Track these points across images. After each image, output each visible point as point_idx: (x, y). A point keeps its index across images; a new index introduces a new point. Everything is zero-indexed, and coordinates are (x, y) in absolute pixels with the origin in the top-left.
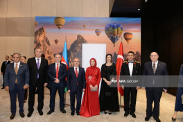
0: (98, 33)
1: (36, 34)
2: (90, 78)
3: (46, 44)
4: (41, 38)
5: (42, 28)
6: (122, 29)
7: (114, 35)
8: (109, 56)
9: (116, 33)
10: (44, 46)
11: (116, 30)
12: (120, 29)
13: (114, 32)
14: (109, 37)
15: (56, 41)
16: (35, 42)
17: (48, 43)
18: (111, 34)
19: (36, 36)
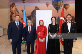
0: (47, 5)
1: (10, 6)
2: (39, 33)
3: (17, 12)
4: (13, 9)
5: (14, 3)
6: (63, 2)
7: (58, 6)
8: (54, 18)
9: (59, 4)
10: (16, 13)
11: (59, 3)
12: (61, 2)
13: (58, 4)
14: (54, 7)
15: (23, 11)
16: (10, 12)
17: (18, 12)
18: (56, 5)
19: (10, 8)
